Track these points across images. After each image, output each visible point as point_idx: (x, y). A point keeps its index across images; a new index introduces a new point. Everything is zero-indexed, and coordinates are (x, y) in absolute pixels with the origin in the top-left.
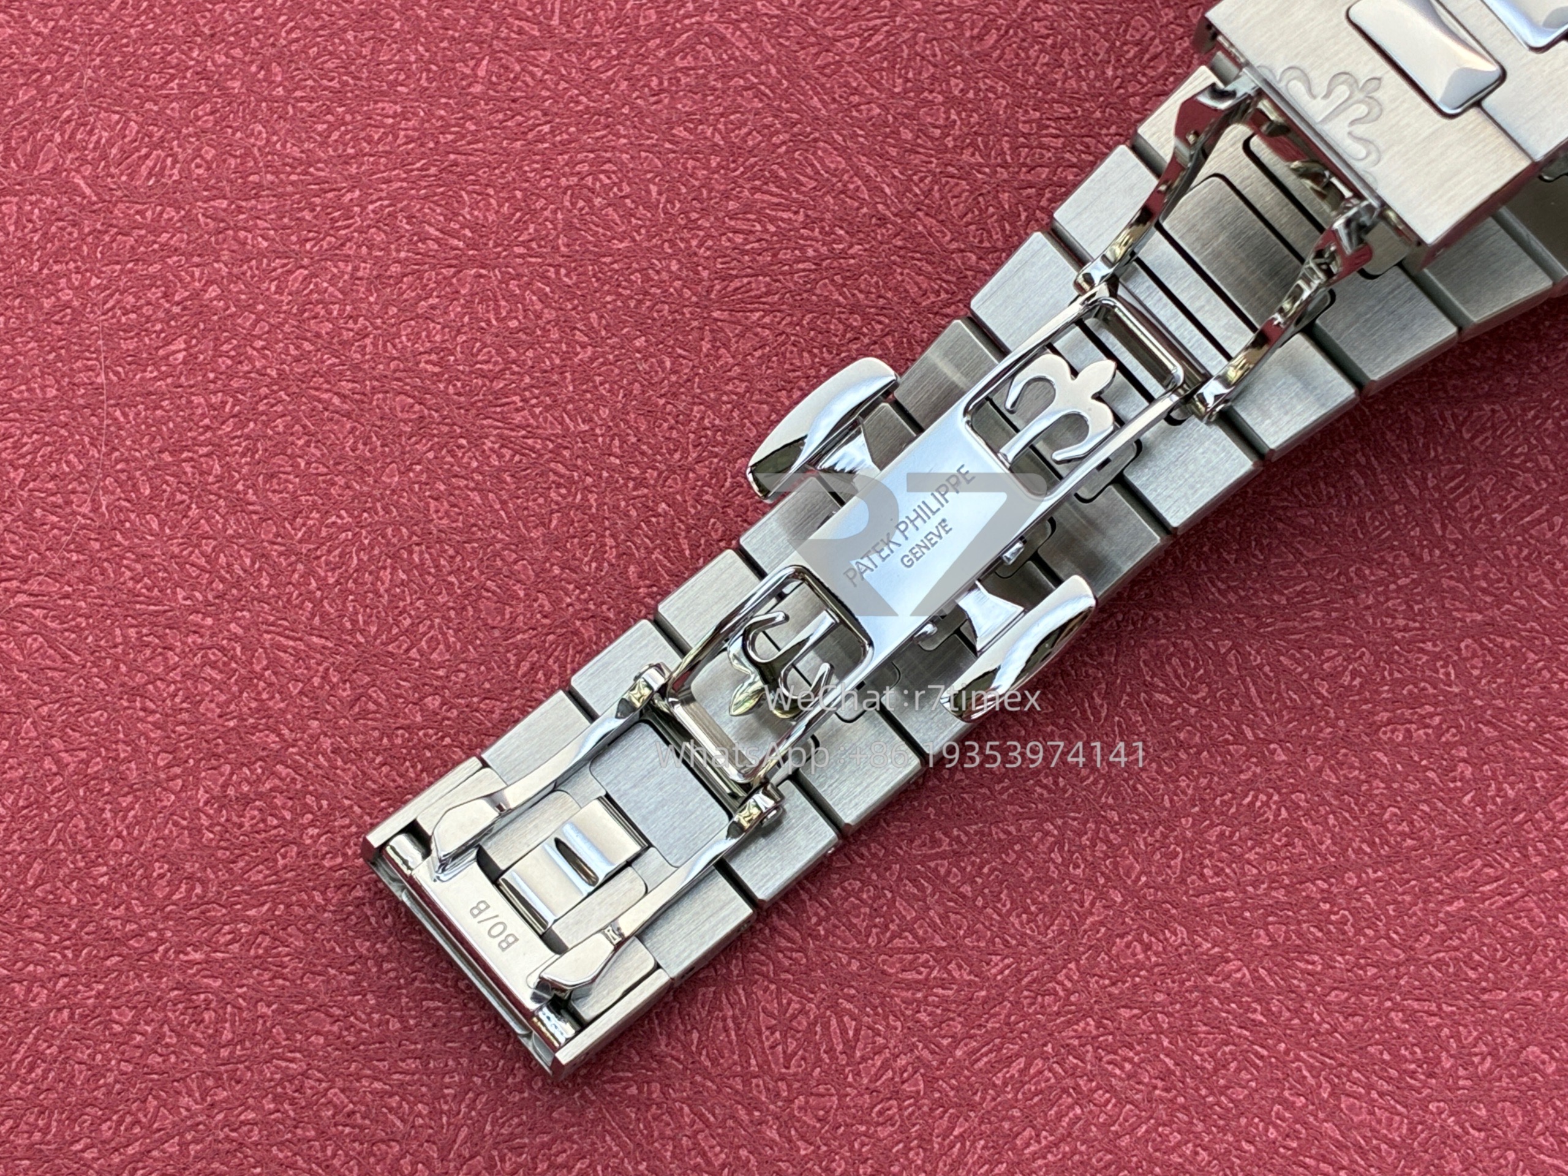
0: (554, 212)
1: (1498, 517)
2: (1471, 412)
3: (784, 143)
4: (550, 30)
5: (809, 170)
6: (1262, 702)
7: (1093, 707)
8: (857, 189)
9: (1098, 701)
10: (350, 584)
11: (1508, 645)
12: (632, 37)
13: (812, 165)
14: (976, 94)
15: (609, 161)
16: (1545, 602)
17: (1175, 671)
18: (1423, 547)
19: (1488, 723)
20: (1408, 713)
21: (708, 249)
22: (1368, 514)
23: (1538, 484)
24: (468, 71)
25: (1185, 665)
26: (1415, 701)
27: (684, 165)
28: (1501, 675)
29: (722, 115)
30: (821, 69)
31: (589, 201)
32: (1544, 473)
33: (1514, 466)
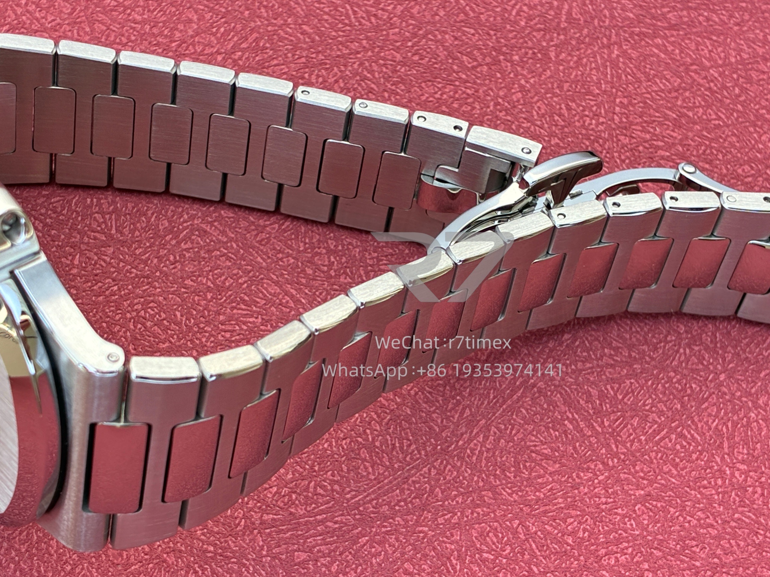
0: (125, 332)
1: (643, 438)
2: (620, 385)
3: (245, 282)
4: (111, 236)
5: (260, 295)
6: (539, 551)
7: (452, 566)
8: (287, 302)
9: (454, 562)
10: (34, 551)
11: (659, 505)
12: (156, 235)
13: (262, 292)
14: (343, 247)
15: (153, 301)
16: (673, 480)
17: (492, 541)
18: (608, 458)
19: (656, 548)
20: (615, 548)
21: (212, 342)
22: (578, 444)
23: (660, 419)
24: (68, 262)
25: (496, 536)
26: (618, 541)
27: (193, 300)
28: (658, 522)
29: (210, 271)
30: (260, 242)
31: (143, 324)
32: (661, 413)
33: (647, 411)
